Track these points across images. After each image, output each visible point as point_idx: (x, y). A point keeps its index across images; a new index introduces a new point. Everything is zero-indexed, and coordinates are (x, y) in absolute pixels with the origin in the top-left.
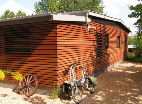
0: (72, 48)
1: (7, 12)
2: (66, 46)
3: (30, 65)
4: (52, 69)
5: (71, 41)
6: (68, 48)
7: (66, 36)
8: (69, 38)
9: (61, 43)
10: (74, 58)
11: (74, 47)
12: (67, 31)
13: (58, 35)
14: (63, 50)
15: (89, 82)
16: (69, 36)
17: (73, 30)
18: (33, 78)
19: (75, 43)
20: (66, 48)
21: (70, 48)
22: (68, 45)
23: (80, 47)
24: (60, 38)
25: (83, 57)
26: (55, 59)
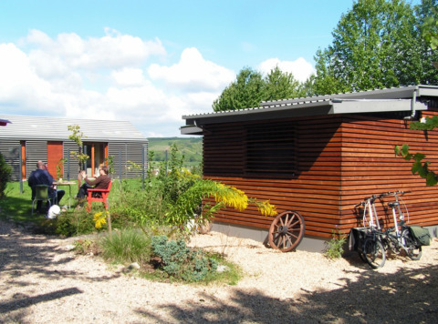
0: (376, 164)
1: (243, 75)
2: (361, 160)
3: (292, 195)
4: (330, 202)
5: (373, 150)
6: (366, 164)
7: (361, 141)
8: (369, 146)
9: (350, 154)
10: (380, 186)
11: (382, 164)
12: (365, 131)
13: (344, 140)
14: (355, 169)
15: (408, 235)
16: (368, 141)
17: (378, 128)
18: (296, 219)
19: (383, 156)
20: (361, 164)
21: (371, 164)
22: (365, 160)
23: (395, 164)
24: (349, 145)
25: (405, 185)
26: (338, 183)
